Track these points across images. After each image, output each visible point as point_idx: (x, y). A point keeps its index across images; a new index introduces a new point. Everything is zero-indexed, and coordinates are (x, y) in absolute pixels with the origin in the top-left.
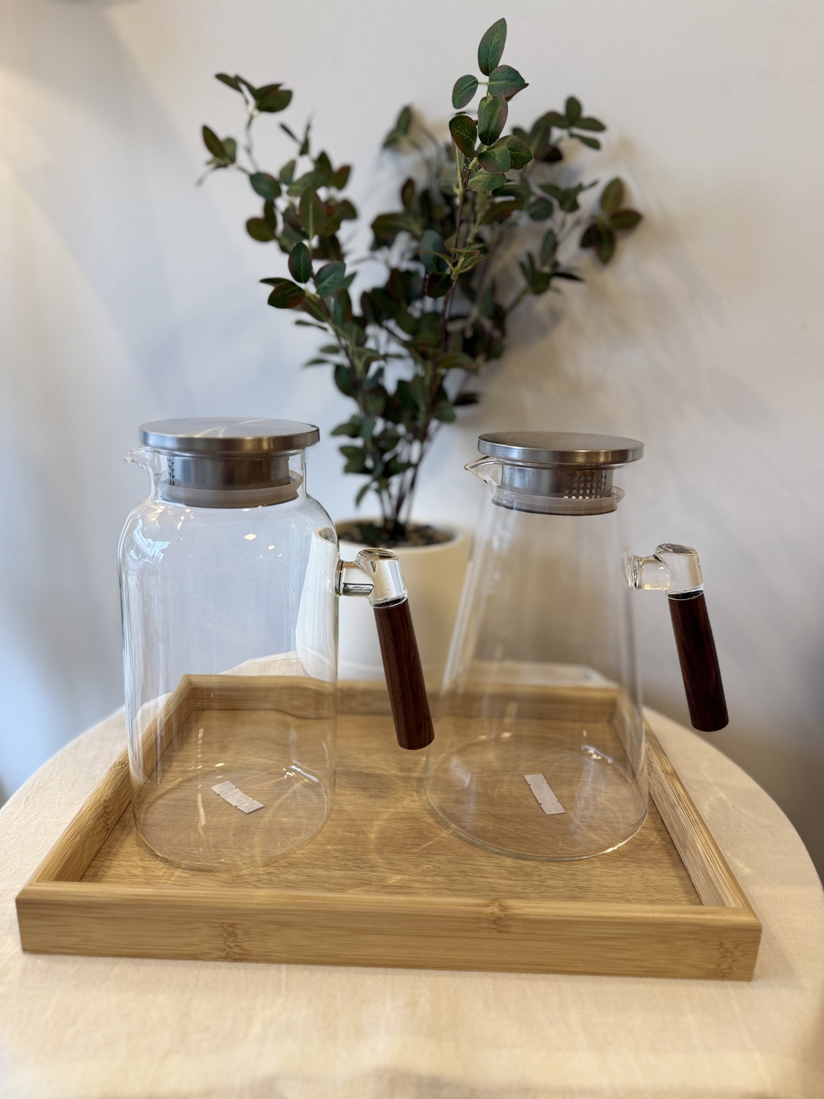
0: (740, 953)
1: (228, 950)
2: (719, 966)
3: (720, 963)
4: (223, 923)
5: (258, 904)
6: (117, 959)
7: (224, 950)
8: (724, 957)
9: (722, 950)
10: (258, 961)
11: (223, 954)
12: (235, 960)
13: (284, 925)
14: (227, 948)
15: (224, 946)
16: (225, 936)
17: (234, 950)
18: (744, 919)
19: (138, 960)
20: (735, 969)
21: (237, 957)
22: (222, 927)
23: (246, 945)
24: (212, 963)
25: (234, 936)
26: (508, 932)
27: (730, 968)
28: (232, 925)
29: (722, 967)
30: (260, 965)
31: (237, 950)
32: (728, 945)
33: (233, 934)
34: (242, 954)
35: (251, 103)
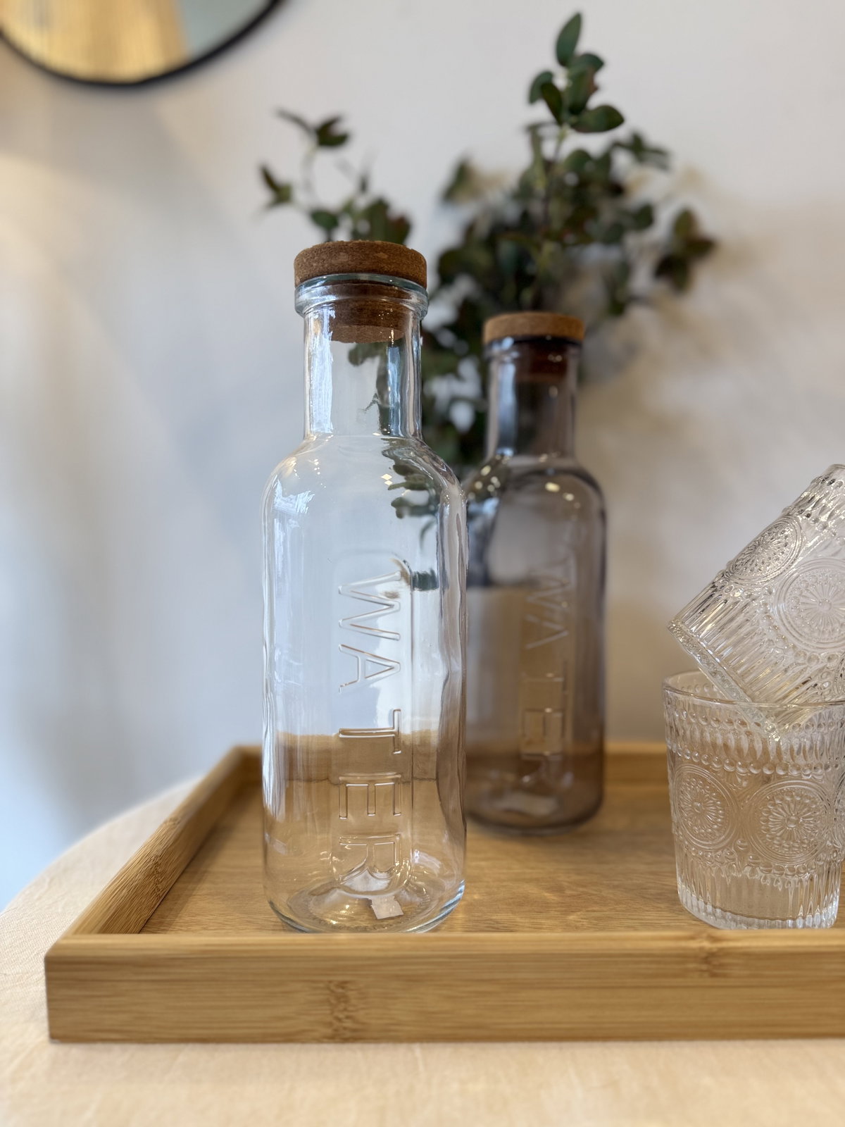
1: (337, 1024)
4: (330, 982)
5: (378, 950)
6: (182, 1046)
7: (330, 1024)
10: (378, 1040)
11: (329, 1031)
12: (345, 1040)
13: (413, 980)
14: (334, 1022)
15: (330, 1019)
16: (333, 1002)
17: (345, 1025)
19: (210, 1047)
21: (348, 1034)
23: (361, 1015)
24: (315, 1046)
25: (346, 1002)
28: (342, 985)
30: (382, 1046)
31: (348, 1024)
33: (343, 999)
34: (355, 1030)
35: (309, 141)
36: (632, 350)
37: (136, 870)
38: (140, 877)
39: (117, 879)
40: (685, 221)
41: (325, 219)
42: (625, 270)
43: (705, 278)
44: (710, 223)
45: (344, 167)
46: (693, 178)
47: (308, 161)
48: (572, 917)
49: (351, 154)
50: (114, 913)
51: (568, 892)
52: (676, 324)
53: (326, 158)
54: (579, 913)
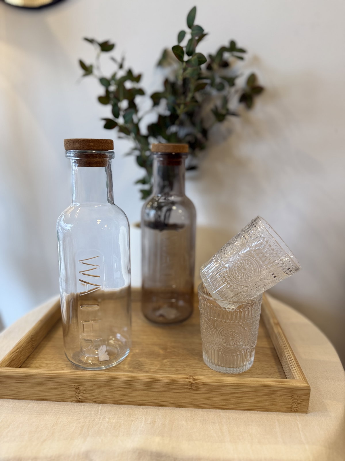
0: (301, 400)
2: (292, 406)
3: (292, 405)
4: (74, 385)
5: (89, 377)
6: (31, 401)
8: (294, 402)
9: (293, 399)
10: (89, 402)
11: (75, 399)
12: (80, 402)
13: (100, 386)
14: (76, 396)
15: (75, 396)
16: (76, 391)
17: (79, 398)
18: (303, 385)
19: (39, 402)
20: (299, 407)
21: (81, 401)
22: (74, 387)
23: (84, 395)
24: (70, 403)
25: (79, 391)
26: (197, 390)
27: (297, 407)
28: (78, 386)
29: (294, 407)
30: (91, 404)
31: (81, 397)
32: (296, 397)
33: (79, 390)
34: (83, 399)
35: (98, 49)
36: (230, 132)
37: (23, 342)
38: (25, 344)
39: (16, 345)
40: (252, 78)
41: (105, 82)
42: (225, 101)
43: (259, 102)
44: (262, 81)
45: (113, 59)
46: (256, 60)
47: (98, 57)
48: (165, 361)
49: (116, 53)
50: (13, 358)
51: (168, 350)
52: (247, 122)
53: (105, 56)
54: (168, 359)
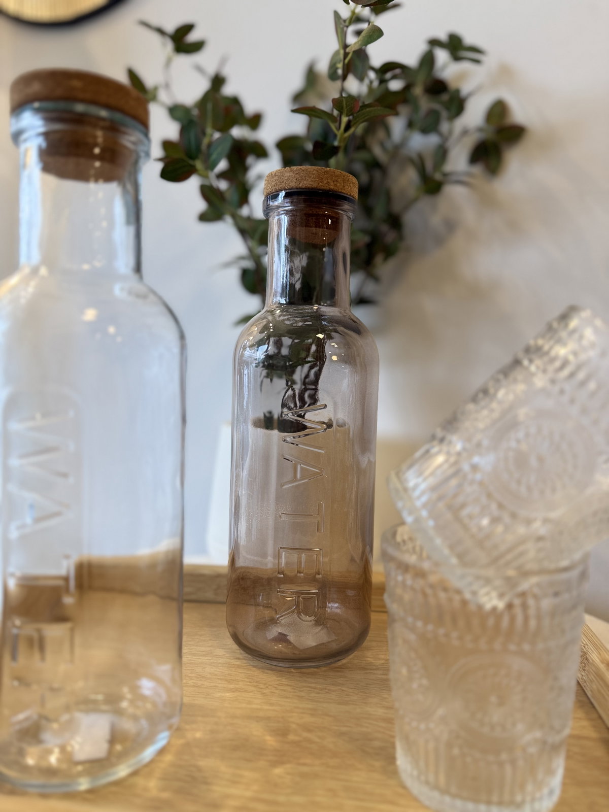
35: (170, 46)
40: (498, 110)
42: (442, 153)
44: (519, 114)
46: (505, 73)
47: (168, 64)
52: (488, 202)
53: (184, 61)
